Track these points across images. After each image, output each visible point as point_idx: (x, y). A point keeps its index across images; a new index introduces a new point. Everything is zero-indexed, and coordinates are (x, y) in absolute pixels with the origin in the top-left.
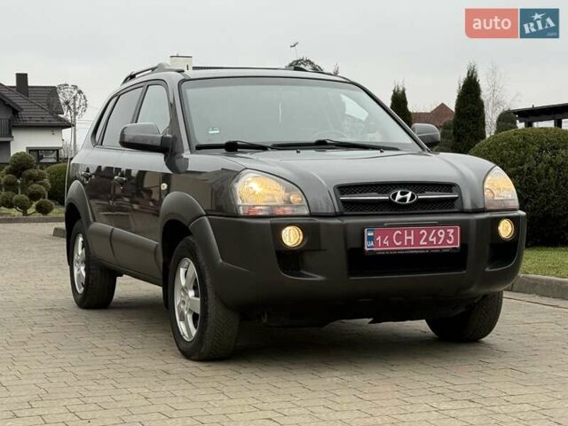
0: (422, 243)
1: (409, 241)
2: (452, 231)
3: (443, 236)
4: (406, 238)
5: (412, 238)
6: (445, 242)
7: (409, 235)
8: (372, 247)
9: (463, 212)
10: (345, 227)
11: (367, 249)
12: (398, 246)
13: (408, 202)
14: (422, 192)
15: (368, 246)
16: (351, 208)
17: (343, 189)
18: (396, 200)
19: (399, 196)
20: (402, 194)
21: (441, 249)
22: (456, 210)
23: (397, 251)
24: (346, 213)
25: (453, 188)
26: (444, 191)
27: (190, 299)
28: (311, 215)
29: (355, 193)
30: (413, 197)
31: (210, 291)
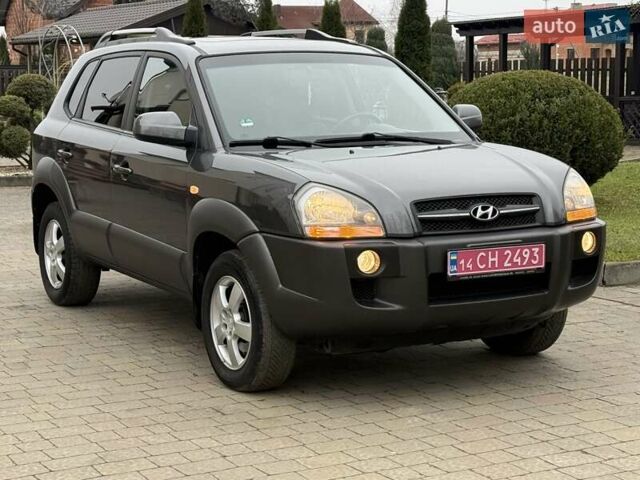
0: (506, 264)
1: (493, 263)
2: (537, 250)
3: (527, 256)
4: (490, 260)
5: (496, 259)
6: (529, 263)
7: (494, 256)
8: (455, 272)
9: (545, 226)
10: (426, 250)
11: (450, 274)
12: (482, 269)
13: (489, 218)
14: (503, 205)
15: (451, 271)
16: (429, 227)
17: (421, 205)
18: (477, 217)
19: (480, 212)
20: (484, 209)
21: (525, 271)
22: (537, 224)
23: (481, 274)
24: (425, 233)
25: (534, 199)
26: (524, 203)
27: (234, 323)
28: (388, 237)
29: (433, 209)
30: (494, 212)
31: (265, 318)
